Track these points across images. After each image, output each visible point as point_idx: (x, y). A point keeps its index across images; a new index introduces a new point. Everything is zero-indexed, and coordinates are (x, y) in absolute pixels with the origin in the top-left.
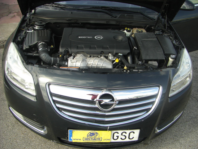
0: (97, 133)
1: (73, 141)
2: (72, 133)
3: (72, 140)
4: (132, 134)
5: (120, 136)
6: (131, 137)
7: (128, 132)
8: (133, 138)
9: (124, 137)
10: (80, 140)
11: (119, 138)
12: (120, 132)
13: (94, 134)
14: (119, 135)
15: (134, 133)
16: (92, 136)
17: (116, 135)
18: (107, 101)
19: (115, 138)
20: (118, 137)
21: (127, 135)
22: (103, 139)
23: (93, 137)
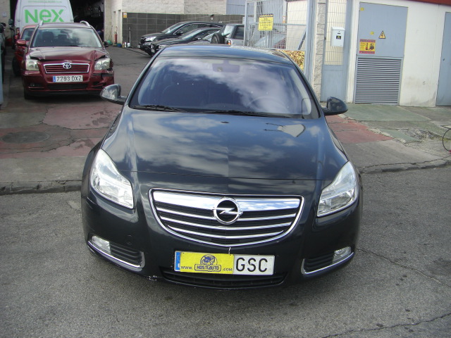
0: (214, 258)
1: (182, 270)
2: (179, 258)
3: (179, 269)
4: (263, 262)
5: (247, 266)
6: (263, 269)
7: (258, 258)
8: (266, 269)
9: (252, 268)
10: (191, 268)
11: (246, 268)
12: (247, 257)
13: (210, 260)
14: (245, 262)
15: (266, 261)
16: (207, 262)
17: (241, 262)
18: (227, 210)
19: (240, 267)
20: (243, 265)
21: (257, 264)
22: (222, 269)
23: (209, 263)
